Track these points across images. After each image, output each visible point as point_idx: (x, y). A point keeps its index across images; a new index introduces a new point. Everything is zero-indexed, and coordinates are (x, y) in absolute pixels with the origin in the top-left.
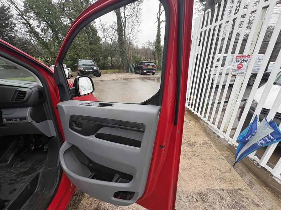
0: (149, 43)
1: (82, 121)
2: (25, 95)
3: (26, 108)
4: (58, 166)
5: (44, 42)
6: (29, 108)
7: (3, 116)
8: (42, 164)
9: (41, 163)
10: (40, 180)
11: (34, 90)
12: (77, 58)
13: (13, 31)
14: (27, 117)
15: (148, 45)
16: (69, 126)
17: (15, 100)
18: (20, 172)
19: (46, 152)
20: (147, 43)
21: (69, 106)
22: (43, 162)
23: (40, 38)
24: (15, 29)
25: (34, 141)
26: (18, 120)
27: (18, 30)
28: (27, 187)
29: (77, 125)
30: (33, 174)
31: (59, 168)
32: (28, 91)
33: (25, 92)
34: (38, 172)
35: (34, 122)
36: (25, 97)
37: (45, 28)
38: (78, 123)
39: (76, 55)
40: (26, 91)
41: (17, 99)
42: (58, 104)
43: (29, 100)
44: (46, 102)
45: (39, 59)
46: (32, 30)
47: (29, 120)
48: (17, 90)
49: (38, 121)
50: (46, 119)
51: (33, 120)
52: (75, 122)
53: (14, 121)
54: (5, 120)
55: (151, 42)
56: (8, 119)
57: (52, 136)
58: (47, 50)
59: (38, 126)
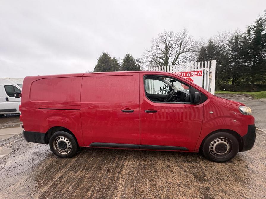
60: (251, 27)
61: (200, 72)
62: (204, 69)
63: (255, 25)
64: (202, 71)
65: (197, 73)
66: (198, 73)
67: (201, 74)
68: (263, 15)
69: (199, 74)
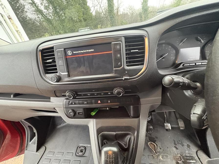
0: (129, 7)
5: (48, 19)
13: (24, 12)
15: (128, 10)
20: (127, 8)
23: (44, 15)
24: (25, 10)
27: (28, 11)
37: (47, 5)
39: (74, 27)
45: (46, 34)
46: (38, 8)
55: (130, 6)
58: (51, 26)
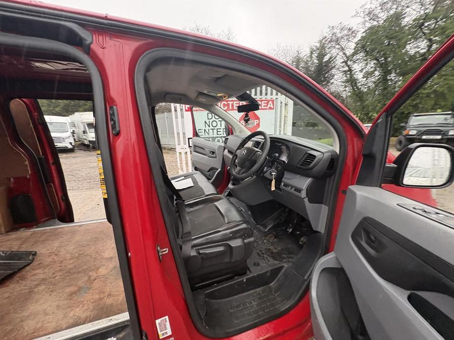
1: (385, 240)
2: (313, 161)
3: (307, 178)
4: (306, 278)
5: (361, 92)
6: (310, 179)
7: (283, 179)
8: (290, 258)
9: (289, 256)
10: (280, 277)
11: (326, 155)
12: (409, 113)
14: (303, 190)
16: (351, 233)
17: (301, 165)
18: (270, 249)
19: (301, 247)
21: (369, 198)
22: (292, 256)
23: (357, 86)
24: (331, 81)
25: (295, 221)
26: (293, 189)
27: (334, 83)
28: (267, 272)
29: (370, 242)
30: (278, 262)
31: (306, 283)
32: (318, 156)
33: (314, 157)
34: (282, 265)
35: (306, 200)
36: (311, 163)
37: (372, 70)
38: (373, 238)
39: (410, 107)
40: (316, 155)
41: (304, 163)
42: (351, 187)
43: (315, 168)
44: (333, 177)
46: (352, 77)
47: (303, 194)
48: (308, 152)
49: (310, 201)
50: (321, 203)
51: (307, 196)
52: (368, 234)
53: (288, 189)
54: (283, 184)
56: (286, 185)
57: (319, 230)
59: (309, 206)
60: (313, 47)
61: (270, 102)
62: (277, 97)
63: (318, 45)
64: (274, 100)
65: (266, 105)
66: (267, 103)
67: (272, 106)
68: (327, 33)
69: (269, 106)
